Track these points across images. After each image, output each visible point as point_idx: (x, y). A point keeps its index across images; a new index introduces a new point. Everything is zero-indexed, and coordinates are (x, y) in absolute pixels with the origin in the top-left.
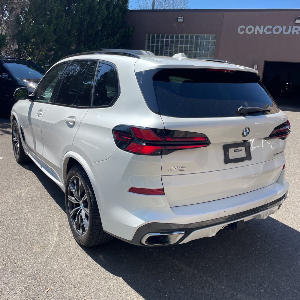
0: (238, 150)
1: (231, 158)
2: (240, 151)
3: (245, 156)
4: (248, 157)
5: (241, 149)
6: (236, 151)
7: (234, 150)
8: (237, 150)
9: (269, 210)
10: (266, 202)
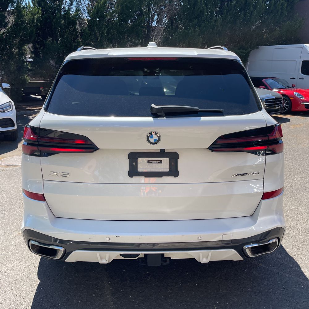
0: (156, 161)
1: (139, 170)
2: (159, 163)
3: (168, 170)
4: (174, 172)
6: (151, 163)
8: (154, 161)
9: (210, 252)
10: (200, 238)
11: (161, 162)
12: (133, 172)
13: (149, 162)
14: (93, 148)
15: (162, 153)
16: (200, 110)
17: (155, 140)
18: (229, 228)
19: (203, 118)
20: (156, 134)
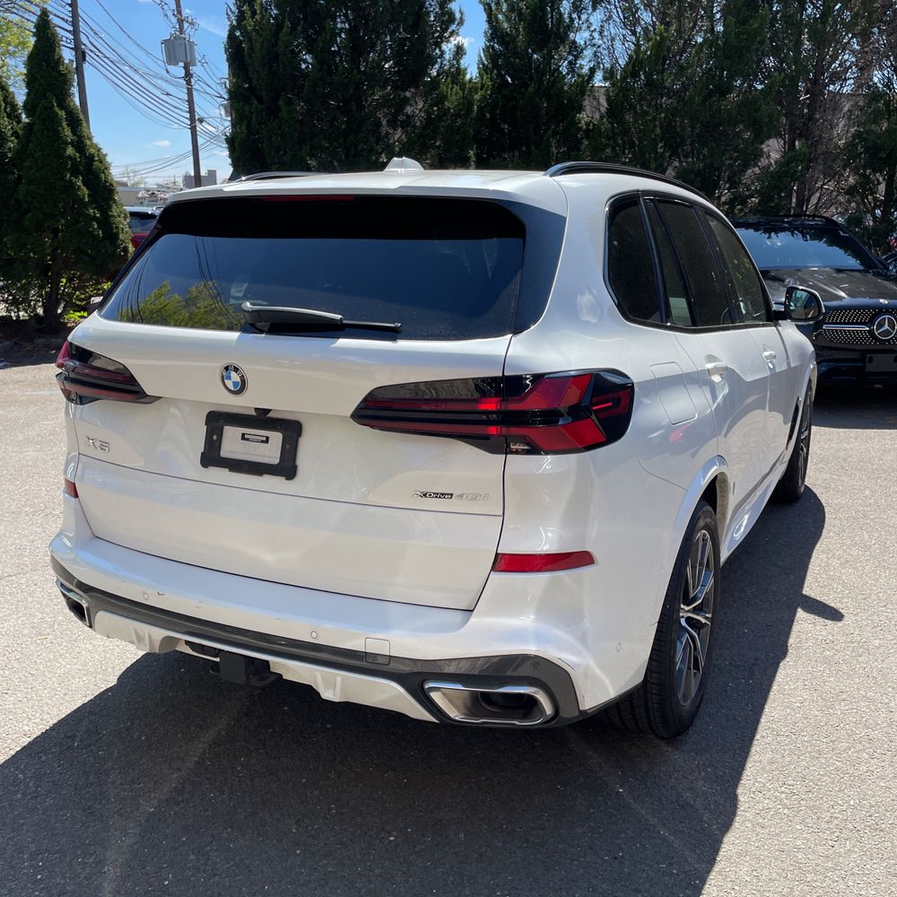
0: (257, 437)
1: (224, 454)
2: (262, 442)
4: (287, 469)
5: (268, 438)
6: (248, 440)
7: (243, 435)
8: (253, 437)
9: (339, 675)
10: (314, 635)
11: (267, 441)
12: (212, 457)
13: (243, 437)
14: (137, 392)
15: (262, 419)
16: (344, 322)
17: (235, 384)
18: (386, 626)
19: (343, 342)
20: (236, 369)
